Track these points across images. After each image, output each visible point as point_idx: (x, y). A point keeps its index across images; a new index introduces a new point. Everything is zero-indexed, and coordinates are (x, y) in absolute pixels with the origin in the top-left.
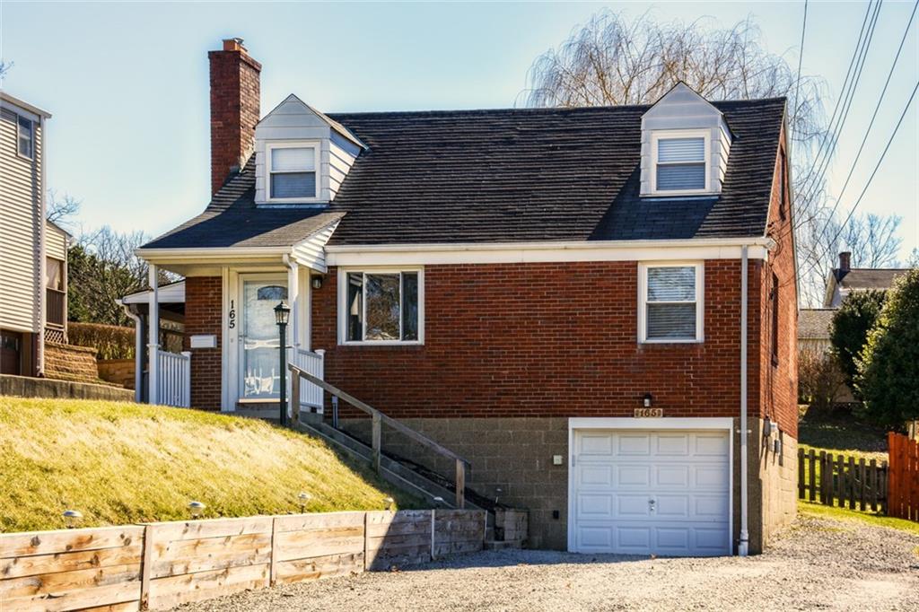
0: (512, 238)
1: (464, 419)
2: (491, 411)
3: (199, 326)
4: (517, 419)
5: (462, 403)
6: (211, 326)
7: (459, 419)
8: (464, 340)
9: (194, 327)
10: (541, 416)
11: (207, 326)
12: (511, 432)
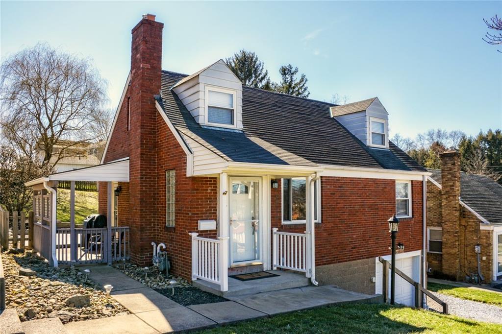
0: (358, 165)
1: (339, 264)
2: (349, 258)
3: (201, 214)
4: (358, 261)
5: (338, 255)
6: (209, 213)
7: (337, 264)
8: (339, 220)
9: (198, 214)
10: (367, 258)
11: (207, 213)
12: (356, 268)
